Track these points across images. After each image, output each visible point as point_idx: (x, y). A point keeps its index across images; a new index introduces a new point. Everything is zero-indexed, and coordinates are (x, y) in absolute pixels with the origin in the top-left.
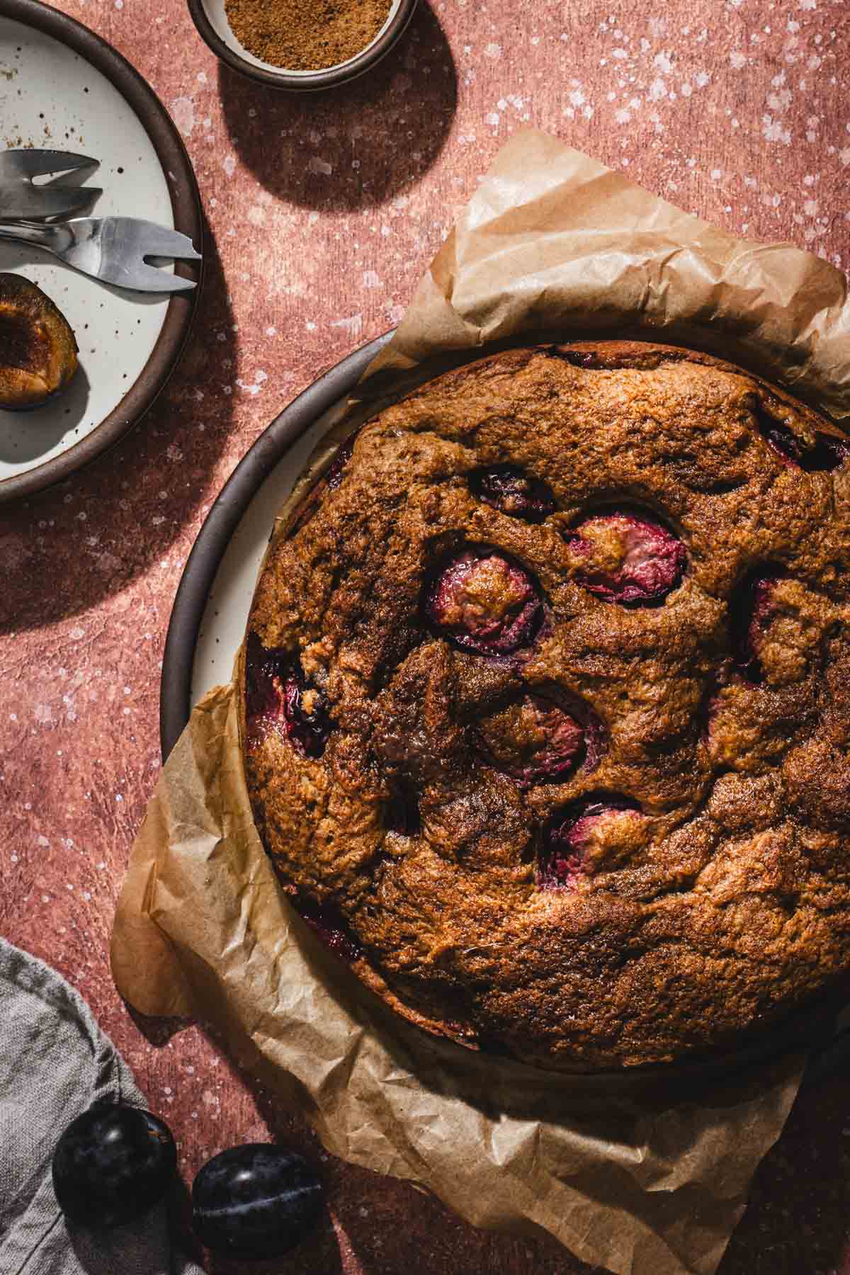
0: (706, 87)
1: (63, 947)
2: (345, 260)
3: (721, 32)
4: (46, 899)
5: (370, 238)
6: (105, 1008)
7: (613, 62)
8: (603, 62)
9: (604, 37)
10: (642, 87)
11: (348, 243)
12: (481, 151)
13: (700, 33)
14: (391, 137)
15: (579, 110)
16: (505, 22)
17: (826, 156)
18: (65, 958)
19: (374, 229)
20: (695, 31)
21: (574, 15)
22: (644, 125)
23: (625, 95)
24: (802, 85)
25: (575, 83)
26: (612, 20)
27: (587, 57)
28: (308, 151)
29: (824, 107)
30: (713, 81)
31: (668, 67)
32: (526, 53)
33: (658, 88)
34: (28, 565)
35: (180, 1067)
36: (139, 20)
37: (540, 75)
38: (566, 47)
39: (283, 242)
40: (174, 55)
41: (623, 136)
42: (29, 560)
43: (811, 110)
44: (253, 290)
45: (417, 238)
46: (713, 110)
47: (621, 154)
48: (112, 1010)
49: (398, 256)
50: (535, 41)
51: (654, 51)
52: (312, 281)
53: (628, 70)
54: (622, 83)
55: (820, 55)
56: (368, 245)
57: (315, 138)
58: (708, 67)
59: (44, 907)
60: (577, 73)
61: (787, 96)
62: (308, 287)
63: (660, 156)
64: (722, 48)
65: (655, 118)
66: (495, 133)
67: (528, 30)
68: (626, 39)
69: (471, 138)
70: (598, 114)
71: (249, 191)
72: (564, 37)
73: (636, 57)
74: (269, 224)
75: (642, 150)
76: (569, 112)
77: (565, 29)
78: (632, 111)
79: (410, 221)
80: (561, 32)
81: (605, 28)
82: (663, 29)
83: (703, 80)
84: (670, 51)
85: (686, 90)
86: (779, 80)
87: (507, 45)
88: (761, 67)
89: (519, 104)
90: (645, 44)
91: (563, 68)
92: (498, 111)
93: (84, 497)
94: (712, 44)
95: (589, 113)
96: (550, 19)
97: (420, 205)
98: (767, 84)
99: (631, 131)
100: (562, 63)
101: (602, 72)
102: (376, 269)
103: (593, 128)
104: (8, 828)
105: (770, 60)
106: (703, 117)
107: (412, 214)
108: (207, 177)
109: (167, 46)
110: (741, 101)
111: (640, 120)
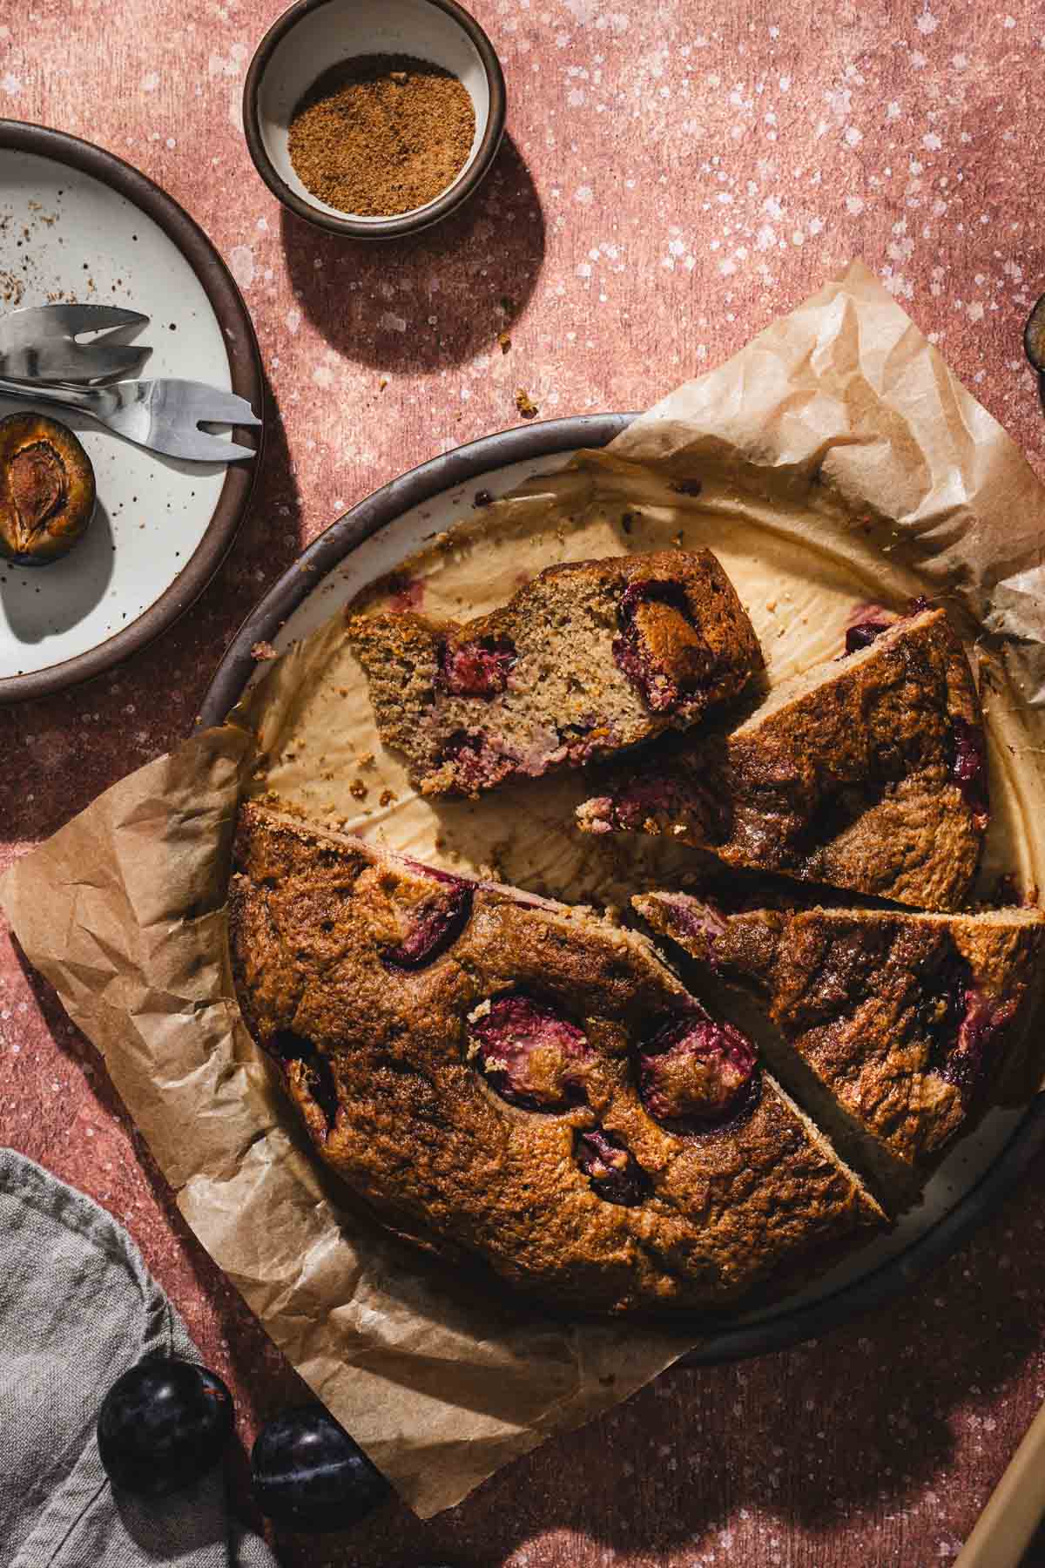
0: (820, 235)
1: (109, 1185)
2: (421, 426)
3: (836, 174)
4: (90, 1132)
5: (449, 402)
6: (156, 1253)
7: (716, 207)
8: (706, 207)
9: (707, 180)
10: (748, 235)
11: (424, 407)
12: (572, 306)
13: (813, 176)
14: (471, 290)
15: (679, 261)
16: (598, 162)
17: (953, 312)
18: (111, 1198)
19: (452, 391)
20: (808, 173)
21: (675, 155)
22: (751, 277)
23: (730, 244)
24: (926, 233)
25: (675, 230)
26: (716, 160)
27: (688, 202)
28: (380, 305)
29: (950, 257)
30: (827, 228)
31: (778, 213)
32: (620, 197)
33: (767, 236)
34: (69, 764)
35: (238, 1318)
36: (193, 161)
37: (636, 221)
38: (664, 192)
39: (353, 405)
40: (232, 199)
41: (728, 288)
42: (71, 756)
43: (936, 261)
44: (319, 459)
45: (499, 401)
46: (827, 260)
47: (726, 308)
48: (163, 1255)
49: (479, 421)
50: (630, 184)
51: (762, 195)
52: (384, 448)
53: (734, 217)
54: (726, 231)
55: (945, 200)
56: (445, 411)
57: (387, 291)
58: (822, 213)
59: (88, 1141)
60: (677, 219)
61: (909, 244)
62: (380, 457)
63: (769, 311)
64: (837, 191)
65: (763, 268)
66: (587, 286)
67: (624, 173)
68: (732, 182)
69: (561, 291)
70: (700, 264)
71: (315, 349)
72: (663, 179)
73: (742, 202)
74: (337, 386)
75: (749, 304)
76: (668, 263)
77: (664, 170)
78: (738, 262)
79: (494, 384)
80: (660, 173)
81: (709, 170)
82: (772, 170)
83: (816, 227)
84: (780, 195)
85: (798, 238)
86: (900, 227)
87: (600, 188)
88: (882, 215)
89: (613, 253)
90: (752, 186)
91: (661, 214)
92: (590, 261)
93: (132, 688)
94: (826, 187)
95: (690, 263)
96: (647, 159)
97: (503, 365)
98: (887, 233)
99: (736, 284)
100: (660, 207)
101: (705, 217)
102: (455, 436)
103: (697, 280)
104: (48, 1054)
105: (890, 205)
106: (816, 269)
107: (495, 376)
108: (269, 334)
109: (224, 189)
110: (858, 250)
111: (747, 271)
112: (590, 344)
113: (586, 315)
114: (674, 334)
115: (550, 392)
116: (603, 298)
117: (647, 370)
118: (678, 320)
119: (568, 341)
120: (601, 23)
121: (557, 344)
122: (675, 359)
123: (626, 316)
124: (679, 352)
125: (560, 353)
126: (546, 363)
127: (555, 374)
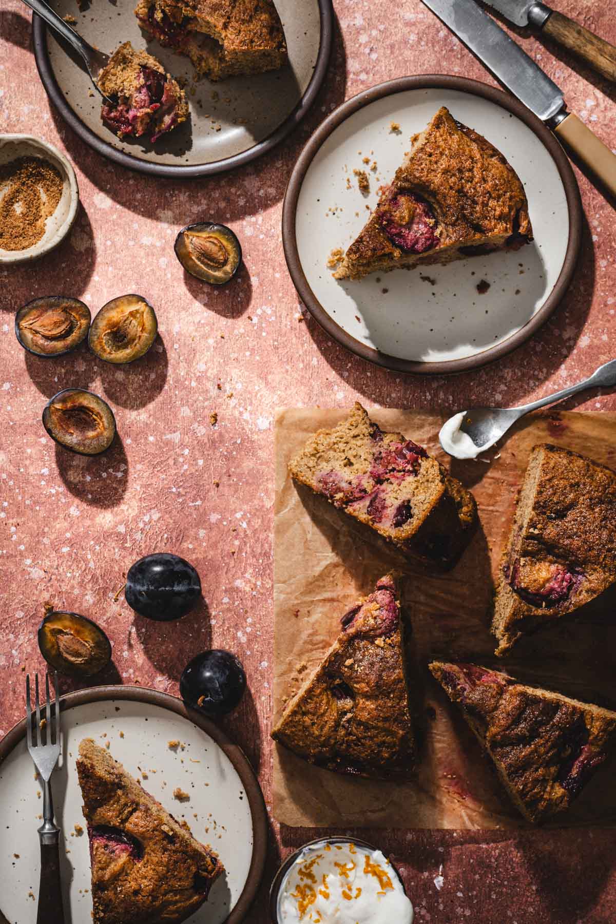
112: (258, 358)
113: (255, 343)
114: (301, 353)
115: (237, 382)
116: (264, 334)
117: (287, 371)
118: (302, 345)
119: (246, 356)
120: (262, 192)
121: (240, 358)
122: (301, 365)
123: (276, 343)
124: (303, 361)
125: (242, 363)
126: (235, 368)
127: (240, 373)
